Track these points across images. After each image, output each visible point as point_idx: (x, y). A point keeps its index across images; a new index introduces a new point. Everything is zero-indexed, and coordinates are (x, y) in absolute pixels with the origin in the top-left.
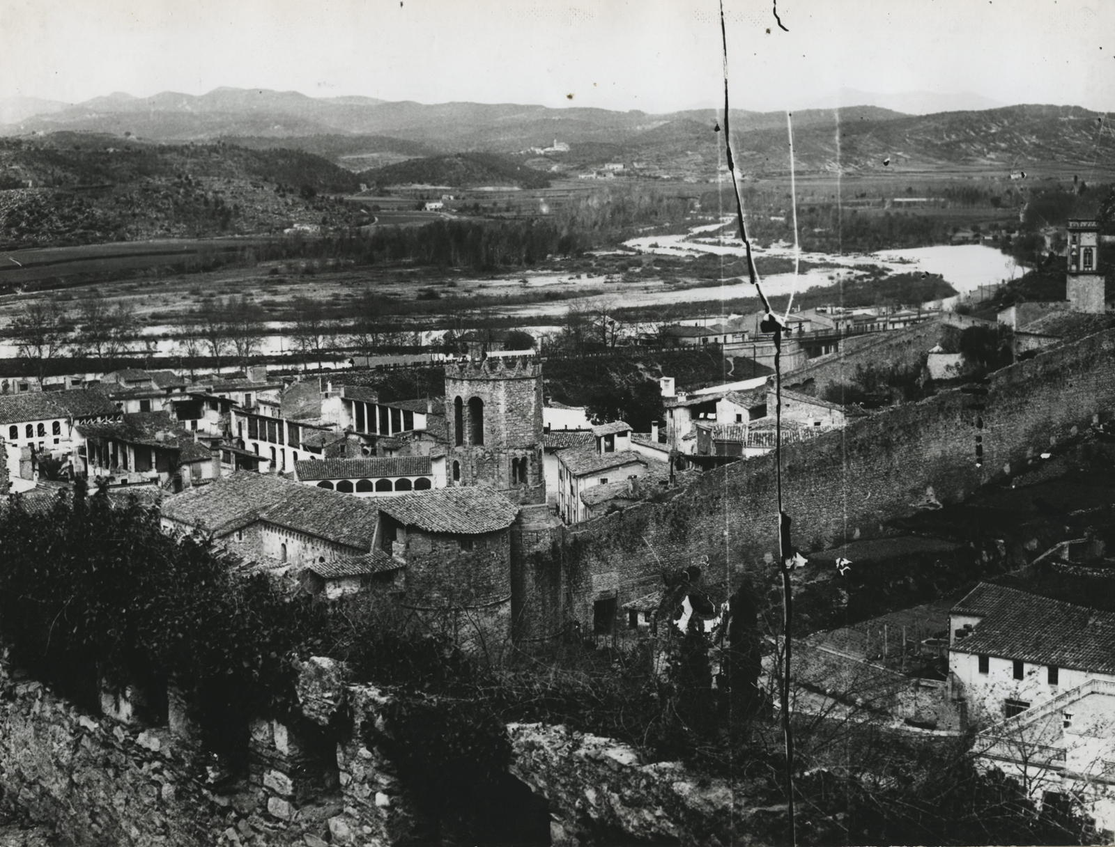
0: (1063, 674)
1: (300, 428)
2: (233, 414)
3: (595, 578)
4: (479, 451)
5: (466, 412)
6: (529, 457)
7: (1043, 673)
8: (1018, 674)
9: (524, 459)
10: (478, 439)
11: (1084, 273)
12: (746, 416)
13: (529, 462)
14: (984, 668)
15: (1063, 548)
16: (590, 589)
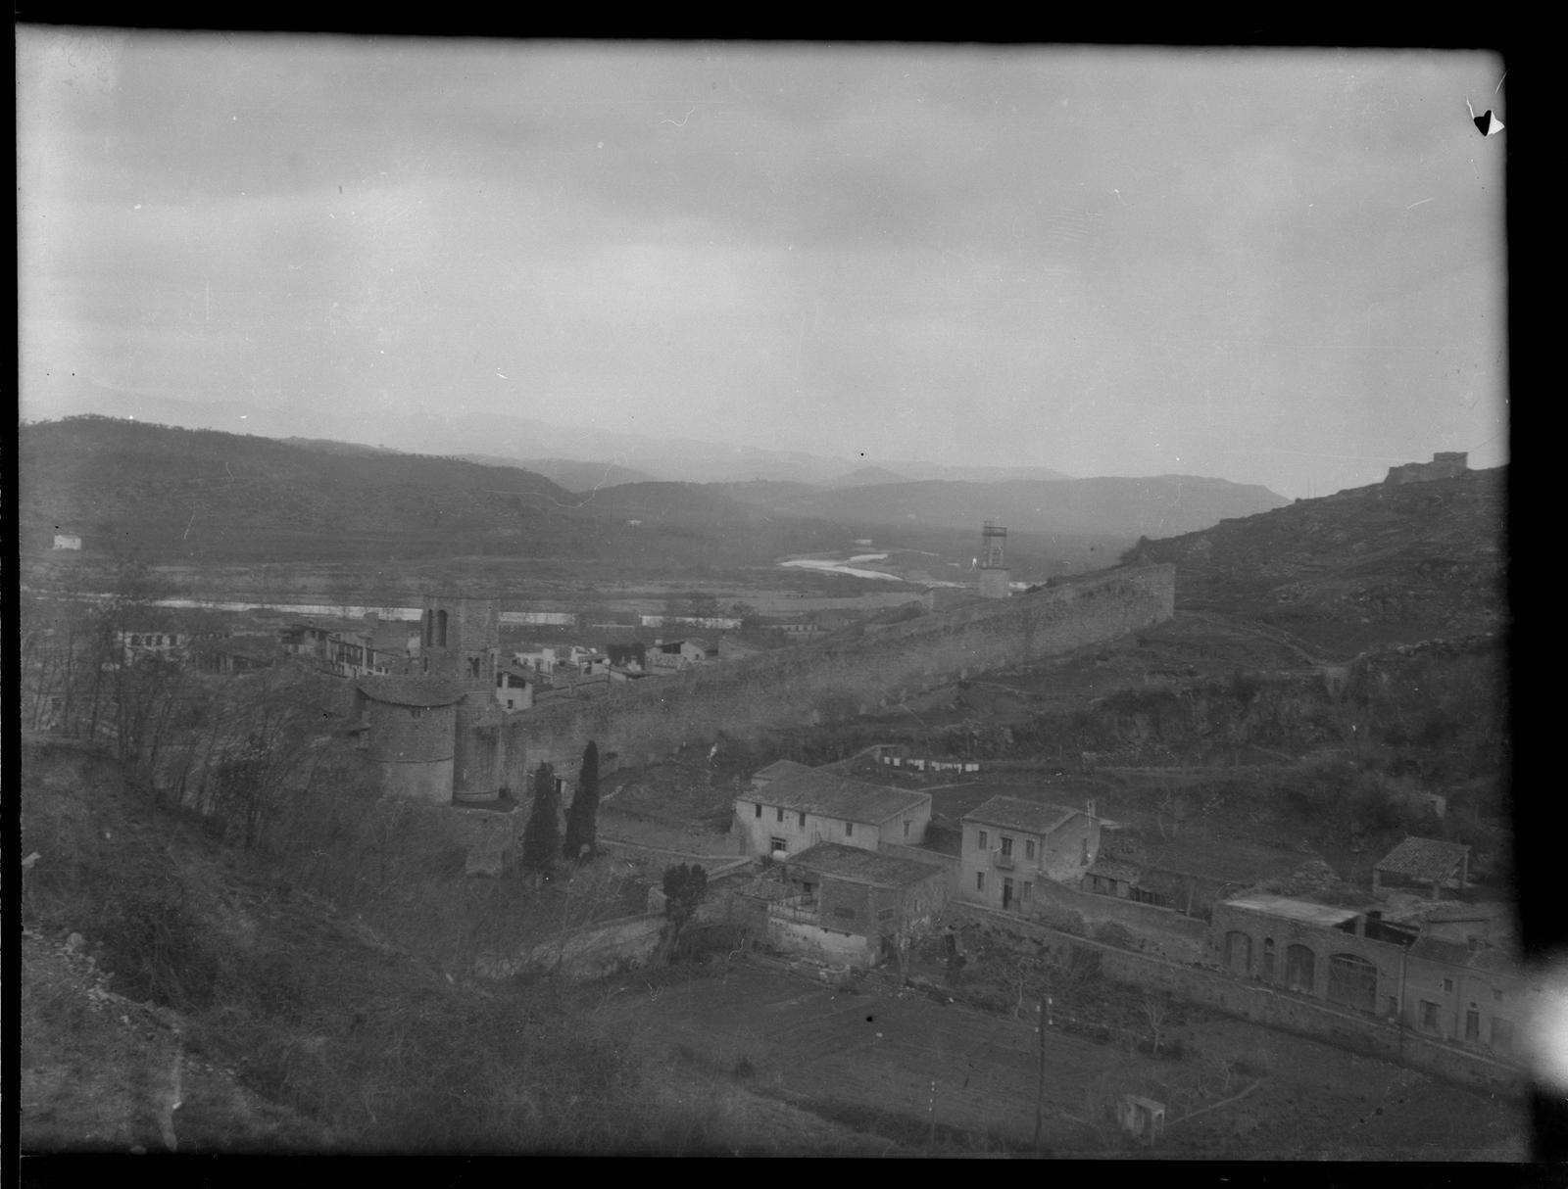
0: (808, 819)
1: (375, 654)
2: (328, 642)
3: (529, 752)
4: (442, 651)
5: (436, 620)
6: (481, 658)
7: (796, 819)
8: (780, 818)
9: (477, 660)
10: (443, 643)
11: (991, 568)
12: (702, 654)
13: (481, 661)
14: (759, 814)
15: (875, 750)
16: (523, 761)
